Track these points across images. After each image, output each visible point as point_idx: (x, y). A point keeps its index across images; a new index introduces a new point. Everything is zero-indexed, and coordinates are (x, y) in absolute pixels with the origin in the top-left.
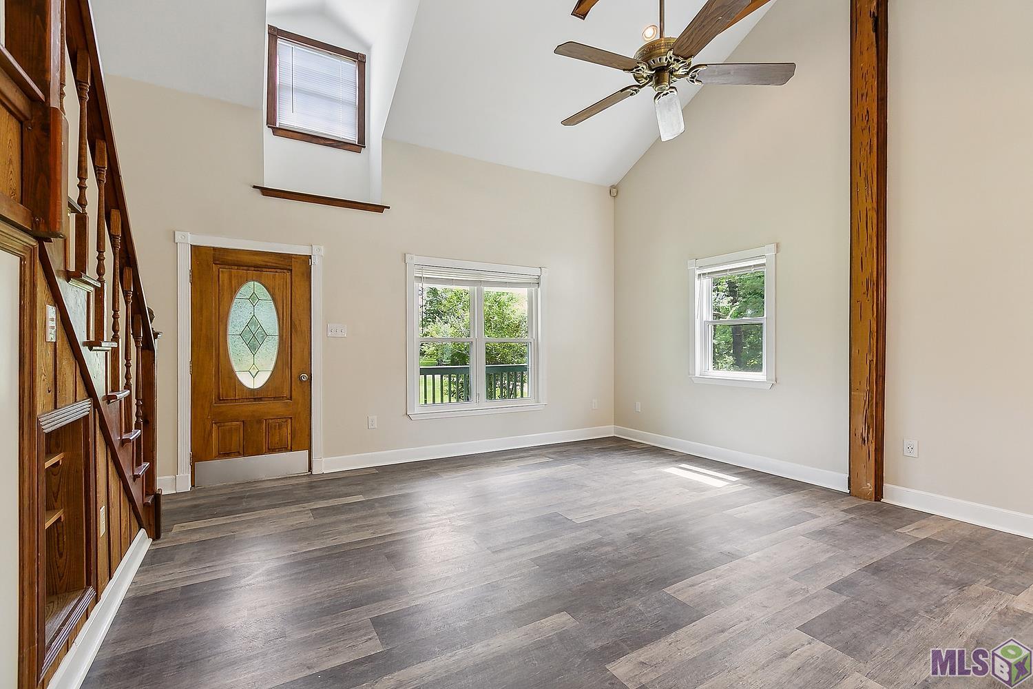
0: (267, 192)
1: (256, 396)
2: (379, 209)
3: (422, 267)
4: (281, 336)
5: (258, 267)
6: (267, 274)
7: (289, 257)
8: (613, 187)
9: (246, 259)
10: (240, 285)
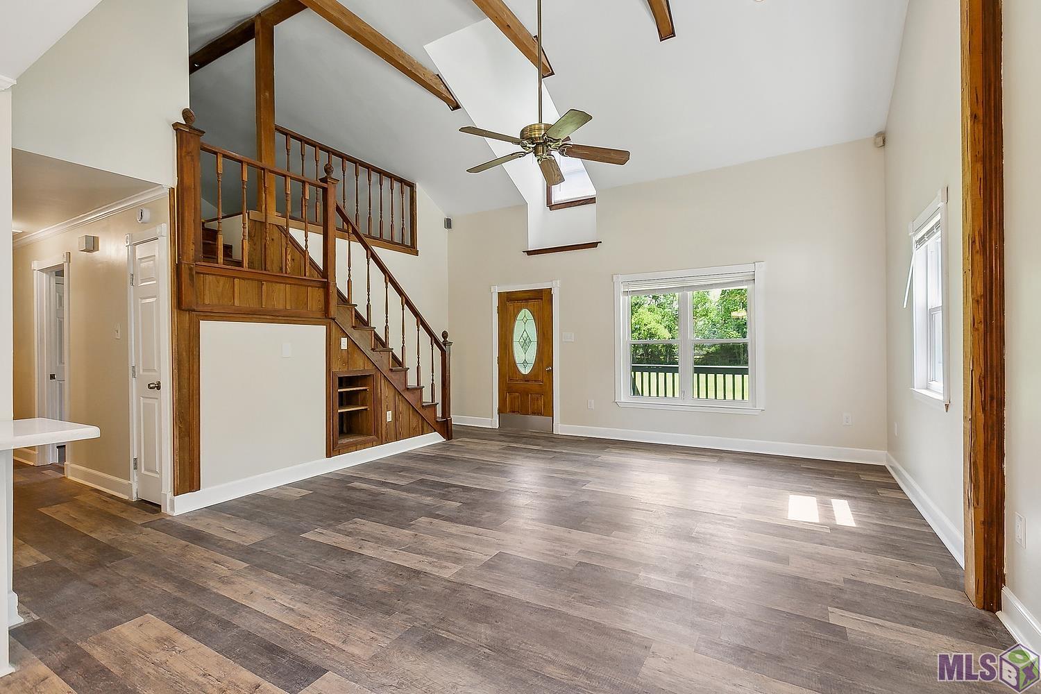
0: (530, 253)
1: (526, 378)
2: (594, 245)
3: (628, 283)
4: (538, 342)
5: (527, 300)
6: (531, 303)
7: (541, 291)
8: (878, 135)
9: (520, 296)
10: (518, 312)
